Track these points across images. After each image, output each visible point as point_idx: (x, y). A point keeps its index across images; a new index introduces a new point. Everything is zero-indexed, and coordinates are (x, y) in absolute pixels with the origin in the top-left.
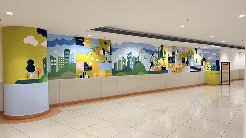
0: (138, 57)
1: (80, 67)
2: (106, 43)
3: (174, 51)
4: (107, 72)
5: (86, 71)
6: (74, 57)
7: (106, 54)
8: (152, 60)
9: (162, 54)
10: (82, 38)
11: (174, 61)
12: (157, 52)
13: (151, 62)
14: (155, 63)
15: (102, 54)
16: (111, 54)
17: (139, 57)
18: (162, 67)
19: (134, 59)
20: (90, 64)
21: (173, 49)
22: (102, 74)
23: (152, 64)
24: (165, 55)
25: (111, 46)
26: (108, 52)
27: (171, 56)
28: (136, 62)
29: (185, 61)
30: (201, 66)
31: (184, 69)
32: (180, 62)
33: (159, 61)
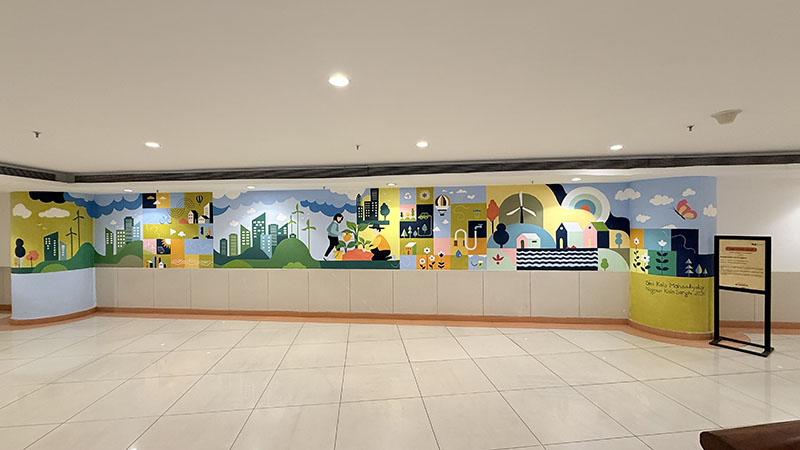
0: (286, 225)
1: (150, 247)
2: (200, 198)
3: (425, 201)
4: (202, 258)
5: (160, 256)
6: (139, 229)
7: (201, 221)
8: (333, 231)
9: (372, 214)
10: (154, 195)
11: (429, 234)
12: (357, 209)
13: (330, 237)
14: (346, 238)
15: (191, 221)
16: (211, 221)
17: (289, 226)
18: (375, 251)
19: (273, 230)
20: (168, 242)
21: (425, 195)
22: (192, 261)
23: (334, 242)
24: (385, 215)
25: (211, 204)
26: (206, 217)
27: (413, 218)
28: (281, 238)
29: (489, 234)
30: (596, 249)
31: (481, 259)
32: (461, 235)
33: (361, 234)
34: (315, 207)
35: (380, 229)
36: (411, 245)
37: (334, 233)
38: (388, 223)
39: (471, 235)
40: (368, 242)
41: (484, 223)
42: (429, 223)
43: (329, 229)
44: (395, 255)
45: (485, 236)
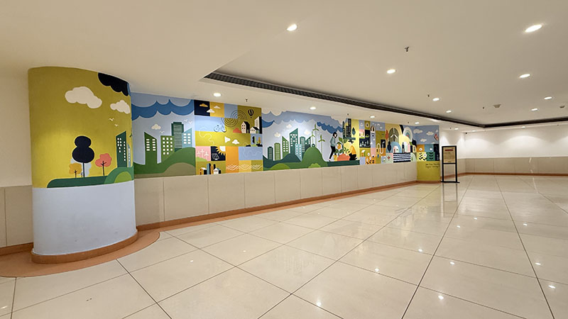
1: (203, 155)
3: (367, 128)
4: (254, 163)
5: (214, 162)
6: (191, 136)
7: (253, 131)
8: (333, 143)
9: (349, 133)
10: (207, 103)
11: (369, 146)
12: (342, 130)
13: (331, 146)
14: (339, 147)
16: (261, 132)
17: (311, 138)
18: (350, 155)
19: (303, 141)
21: (367, 125)
22: (245, 167)
23: (334, 149)
24: (354, 134)
25: (260, 118)
27: (364, 137)
28: (307, 147)
29: (386, 146)
30: (410, 153)
31: (385, 158)
32: (379, 146)
33: (345, 145)
34: (324, 127)
36: (363, 151)
38: (355, 139)
39: (382, 147)
41: (385, 141)
43: (331, 142)
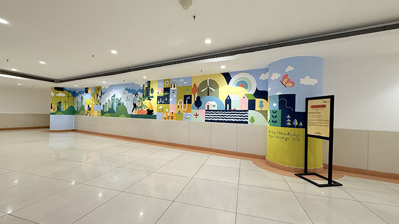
1: (86, 108)
3: (167, 86)
4: (98, 112)
5: (88, 111)
8: (135, 101)
9: (148, 93)
10: (88, 88)
11: (168, 102)
12: (142, 91)
13: (134, 104)
14: (139, 104)
15: (96, 98)
17: (122, 99)
18: (148, 110)
19: (117, 101)
20: (90, 106)
23: (135, 106)
24: (152, 93)
25: (101, 91)
26: (100, 96)
27: (162, 94)
28: (119, 104)
29: (193, 102)
30: (248, 111)
31: (189, 115)
32: (181, 102)
33: (144, 102)
34: (130, 91)
35: (150, 100)
36: (161, 107)
37: (135, 102)
38: (153, 97)
39: (185, 103)
40: (146, 106)
41: (191, 96)
42: (168, 96)
43: (133, 101)
44: (155, 113)
45: (191, 103)
